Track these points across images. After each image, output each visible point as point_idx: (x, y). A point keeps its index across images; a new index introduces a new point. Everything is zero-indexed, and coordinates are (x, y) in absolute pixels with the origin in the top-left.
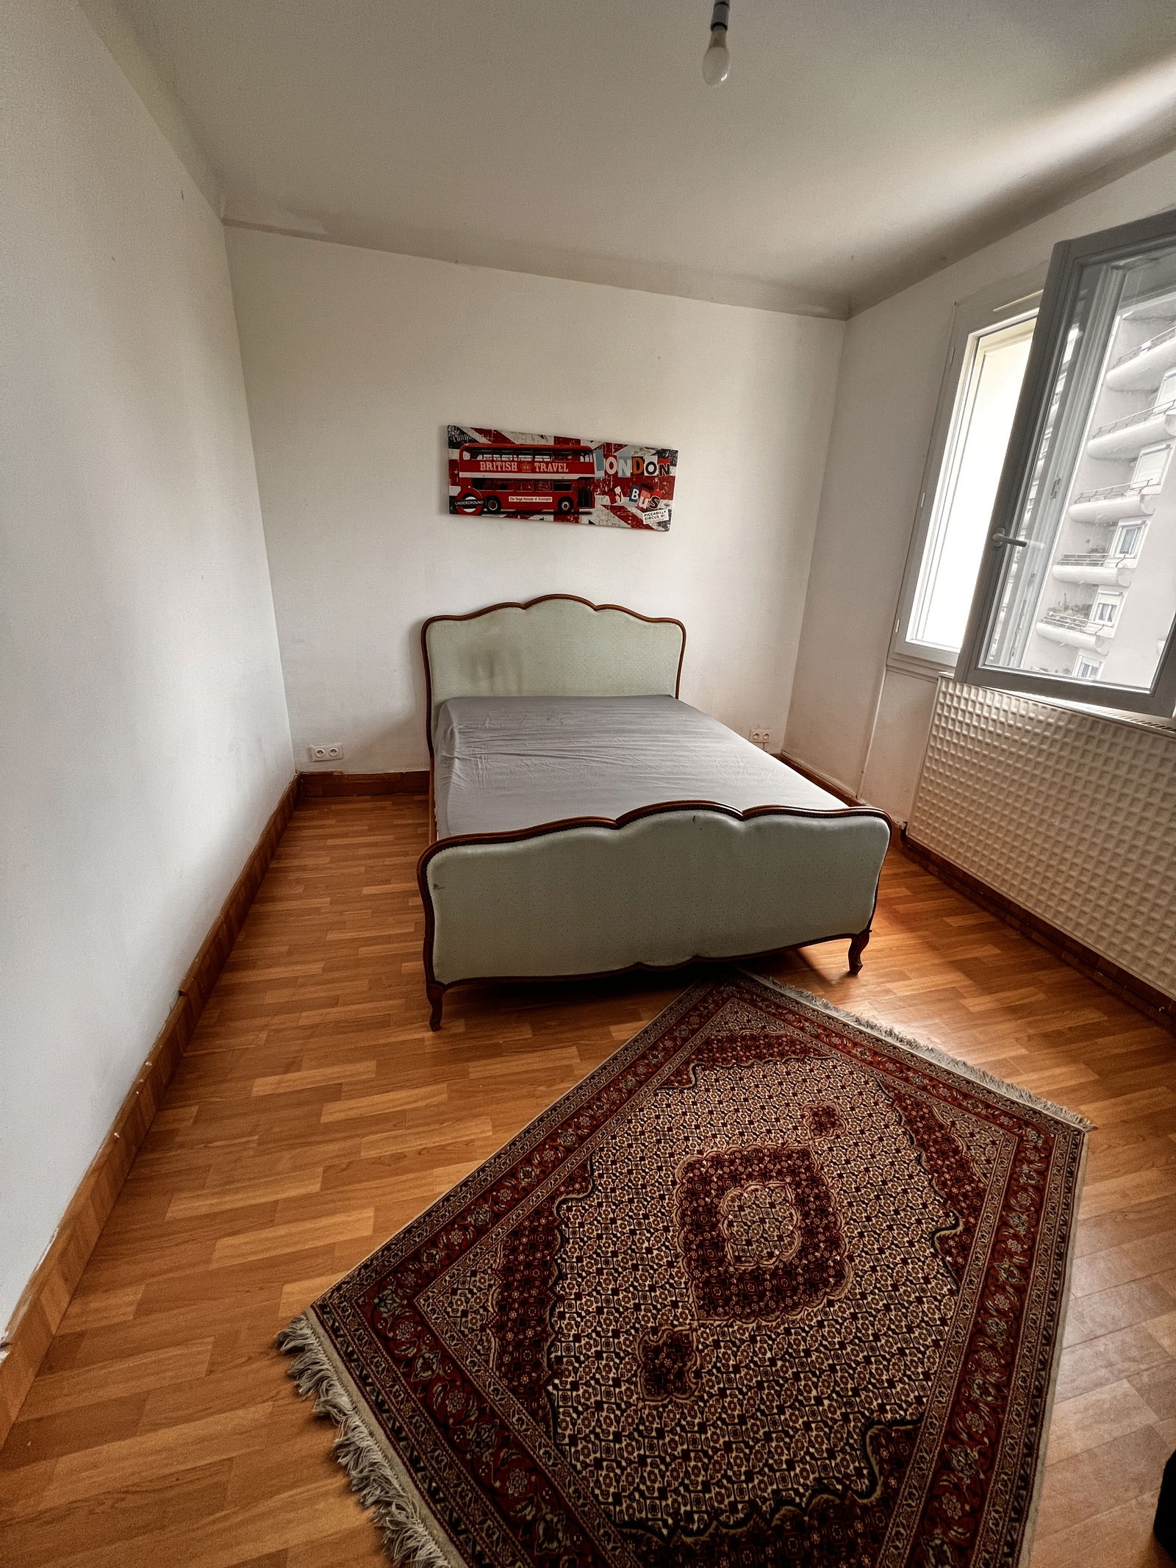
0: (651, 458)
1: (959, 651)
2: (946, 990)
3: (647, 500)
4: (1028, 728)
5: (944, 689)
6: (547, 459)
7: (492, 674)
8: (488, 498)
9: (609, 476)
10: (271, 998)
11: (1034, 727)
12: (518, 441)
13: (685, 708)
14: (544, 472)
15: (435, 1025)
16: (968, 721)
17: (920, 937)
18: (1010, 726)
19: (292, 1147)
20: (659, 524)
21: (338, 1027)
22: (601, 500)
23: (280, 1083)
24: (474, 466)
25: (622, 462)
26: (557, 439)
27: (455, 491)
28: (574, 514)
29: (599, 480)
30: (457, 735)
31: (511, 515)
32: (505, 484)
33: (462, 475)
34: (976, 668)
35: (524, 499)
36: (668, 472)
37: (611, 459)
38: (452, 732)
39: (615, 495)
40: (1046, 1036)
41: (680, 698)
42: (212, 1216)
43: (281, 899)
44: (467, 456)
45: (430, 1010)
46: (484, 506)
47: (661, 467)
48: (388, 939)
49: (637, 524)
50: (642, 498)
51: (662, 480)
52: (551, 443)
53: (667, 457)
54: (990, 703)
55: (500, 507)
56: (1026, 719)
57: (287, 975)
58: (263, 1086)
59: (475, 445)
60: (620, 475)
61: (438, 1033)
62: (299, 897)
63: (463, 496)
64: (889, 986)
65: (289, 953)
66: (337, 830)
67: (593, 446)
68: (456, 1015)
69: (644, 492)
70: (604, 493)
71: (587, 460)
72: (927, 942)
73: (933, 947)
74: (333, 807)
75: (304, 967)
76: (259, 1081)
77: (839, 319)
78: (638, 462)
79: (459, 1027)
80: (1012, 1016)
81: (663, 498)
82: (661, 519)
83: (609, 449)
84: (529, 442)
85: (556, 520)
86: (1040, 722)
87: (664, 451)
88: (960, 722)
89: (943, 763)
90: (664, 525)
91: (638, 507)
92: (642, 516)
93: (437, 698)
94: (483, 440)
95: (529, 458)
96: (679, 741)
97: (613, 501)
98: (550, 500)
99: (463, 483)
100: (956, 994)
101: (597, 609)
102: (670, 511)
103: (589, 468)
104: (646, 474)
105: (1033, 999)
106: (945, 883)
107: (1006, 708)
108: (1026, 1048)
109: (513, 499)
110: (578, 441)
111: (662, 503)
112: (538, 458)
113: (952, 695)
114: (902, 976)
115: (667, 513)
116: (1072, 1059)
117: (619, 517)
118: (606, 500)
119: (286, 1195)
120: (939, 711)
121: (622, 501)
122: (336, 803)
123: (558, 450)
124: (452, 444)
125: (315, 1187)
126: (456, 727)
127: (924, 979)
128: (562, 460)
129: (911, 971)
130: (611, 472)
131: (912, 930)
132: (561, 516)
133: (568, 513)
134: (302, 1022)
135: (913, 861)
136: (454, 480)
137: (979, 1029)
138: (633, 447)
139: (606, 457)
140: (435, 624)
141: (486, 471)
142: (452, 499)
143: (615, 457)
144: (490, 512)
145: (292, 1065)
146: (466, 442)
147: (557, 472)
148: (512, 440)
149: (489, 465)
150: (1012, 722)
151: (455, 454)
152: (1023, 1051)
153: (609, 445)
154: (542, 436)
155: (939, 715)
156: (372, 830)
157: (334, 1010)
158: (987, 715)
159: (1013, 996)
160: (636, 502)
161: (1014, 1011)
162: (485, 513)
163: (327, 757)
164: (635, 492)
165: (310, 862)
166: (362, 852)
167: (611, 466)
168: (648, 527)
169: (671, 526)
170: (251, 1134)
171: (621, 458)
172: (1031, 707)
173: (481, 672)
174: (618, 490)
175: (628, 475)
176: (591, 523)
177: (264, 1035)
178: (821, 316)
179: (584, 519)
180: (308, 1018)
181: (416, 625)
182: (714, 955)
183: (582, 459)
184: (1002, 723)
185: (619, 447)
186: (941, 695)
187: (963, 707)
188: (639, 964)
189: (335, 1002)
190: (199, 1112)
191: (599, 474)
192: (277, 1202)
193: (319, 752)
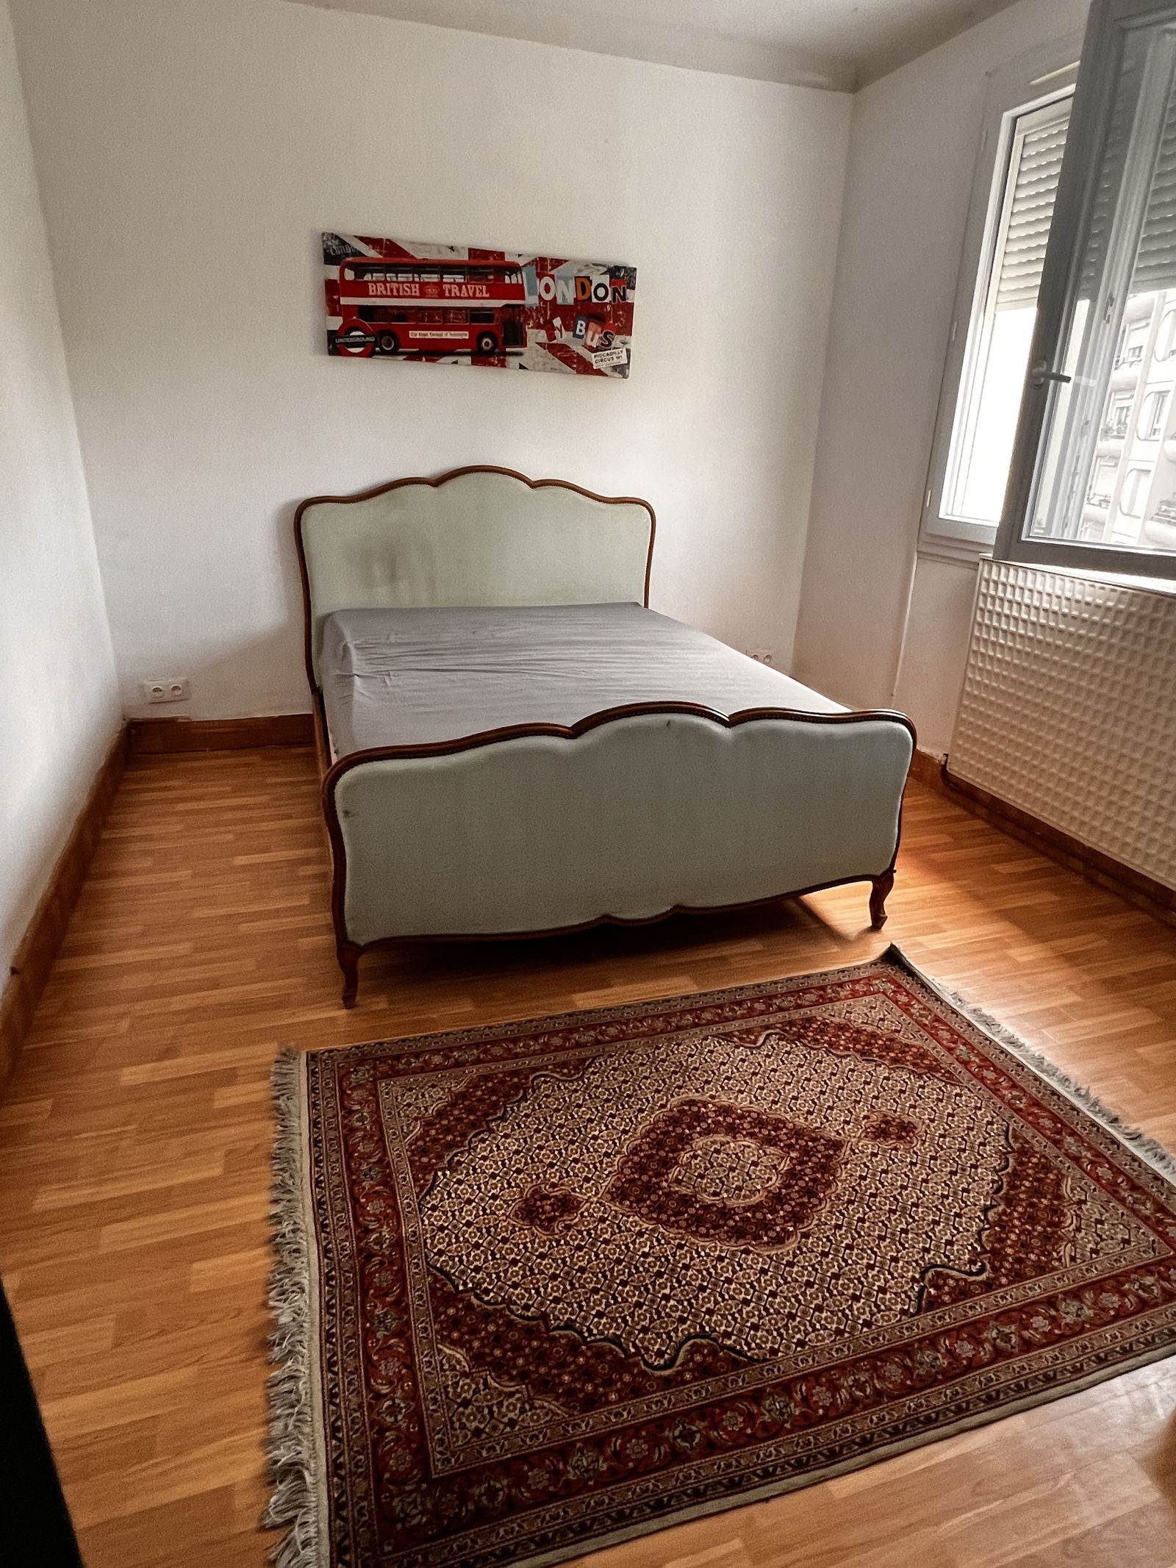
0: (599, 278)
1: (997, 525)
2: (990, 940)
3: (597, 336)
4: (1086, 616)
5: (986, 575)
6: (459, 278)
7: (393, 578)
8: (380, 334)
9: (545, 302)
10: (128, 983)
11: (1092, 614)
12: (420, 255)
13: (656, 617)
14: (456, 297)
15: (348, 1000)
16: (1015, 614)
17: (961, 887)
18: (1064, 615)
19: (182, 1134)
20: (615, 368)
21: (221, 1010)
22: (535, 336)
23: (154, 1070)
24: (359, 288)
25: (561, 283)
26: (473, 252)
27: (336, 323)
28: (499, 354)
29: (531, 309)
30: (353, 652)
31: (412, 357)
32: (403, 313)
33: (344, 301)
34: (1019, 539)
35: (430, 335)
36: (624, 298)
37: (547, 280)
38: (346, 649)
39: (554, 328)
40: (1105, 982)
41: (650, 607)
42: (91, 1206)
43: (124, 874)
44: (349, 275)
45: (342, 985)
46: (376, 344)
47: (615, 291)
48: (276, 913)
49: (585, 368)
50: (590, 333)
51: (616, 307)
52: (465, 257)
53: (622, 277)
54: (1040, 588)
55: (397, 346)
56: (1083, 605)
57: (145, 958)
58: (131, 1076)
59: (358, 260)
60: (559, 301)
61: (355, 1010)
62: (148, 871)
63: (346, 329)
64: (921, 939)
65: (143, 935)
66: (188, 793)
67: (521, 262)
68: (375, 991)
69: (592, 325)
70: (538, 326)
71: (514, 281)
72: (969, 892)
73: (976, 897)
74: (181, 765)
75: (165, 949)
76: (126, 1071)
77: (843, 90)
78: (583, 284)
79: (381, 1003)
80: (1067, 964)
81: (619, 332)
82: (616, 362)
83: (544, 266)
84: (433, 256)
85: (474, 363)
86: (1098, 606)
87: (618, 268)
88: (1007, 617)
89: (988, 671)
90: (622, 370)
91: (585, 346)
92: (592, 357)
93: (318, 611)
94: (371, 253)
95: (434, 278)
96: (649, 653)
97: (551, 337)
98: (465, 335)
99: (346, 312)
100: (1000, 943)
101: (534, 485)
102: (628, 351)
103: (518, 291)
104: (594, 300)
105: (1095, 945)
106: (997, 827)
107: (1059, 592)
108: (1081, 995)
109: (415, 334)
110: (501, 255)
111: (617, 340)
112: (447, 278)
113: (996, 583)
114: (936, 929)
115: (624, 355)
116: (1135, 1003)
117: (560, 358)
118: (542, 336)
119: (182, 1180)
120: (981, 605)
121: (564, 337)
122: (182, 760)
123: (476, 267)
124: (329, 258)
125: (217, 1171)
126: (351, 642)
127: (963, 931)
128: (478, 282)
129: (946, 923)
130: (548, 297)
131: (951, 879)
132: (481, 358)
133: (491, 353)
134: (174, 1007)
135: (957, 803)
136: (334, 308)
137: (1026, 978)
138: (576, 262)
139: (540, 276)
140: (313, 508)
141: (376, 296)
142: (332, 336)
143: (552, 277)
144: (383, 353)
145: (169, 1052)
146: (348, 255)
147: (474, 297)
148: (412, 253)
149: (381, 288)
150: (1066, 610)
151: (334, 273)
152: (1074, 998)
153: (543, 259)
154: (452, 248)
155: (982, 610)
156: (237, 791)
157: (215, 992)
158: (1037, 604)
159: (1066, 944)
160: (584, 338)
161: (1071, 958)
162: (378, 354)
163: (167, 697)
164: (581, 324)
165: (156, 830)
166: (228, 816)
167: (547, 288)
168: (599, 373)
169: (631, 371)
170: (125, 1124)
171: (560, 278)
172: (1088, 589)
173: (378, 572)
174: (557, 322)
175: (570, 301)
176: (522, 367)
177: (124, 1025)
178: (821, 87)
179: (513, 361)
180: (177, 1003)
181: (287, 506)
182: (699, 903)
183: (507, 280)
184: (1055, 613)
185: (557, 262)
186: (984, 583)
187: (1009, 596)
188: (606, 916)
189: (215, 984)
190: (54, 1106)
191: (531, 301)
192: (170, 1188)
193: (156, 690)
